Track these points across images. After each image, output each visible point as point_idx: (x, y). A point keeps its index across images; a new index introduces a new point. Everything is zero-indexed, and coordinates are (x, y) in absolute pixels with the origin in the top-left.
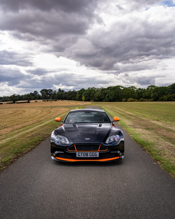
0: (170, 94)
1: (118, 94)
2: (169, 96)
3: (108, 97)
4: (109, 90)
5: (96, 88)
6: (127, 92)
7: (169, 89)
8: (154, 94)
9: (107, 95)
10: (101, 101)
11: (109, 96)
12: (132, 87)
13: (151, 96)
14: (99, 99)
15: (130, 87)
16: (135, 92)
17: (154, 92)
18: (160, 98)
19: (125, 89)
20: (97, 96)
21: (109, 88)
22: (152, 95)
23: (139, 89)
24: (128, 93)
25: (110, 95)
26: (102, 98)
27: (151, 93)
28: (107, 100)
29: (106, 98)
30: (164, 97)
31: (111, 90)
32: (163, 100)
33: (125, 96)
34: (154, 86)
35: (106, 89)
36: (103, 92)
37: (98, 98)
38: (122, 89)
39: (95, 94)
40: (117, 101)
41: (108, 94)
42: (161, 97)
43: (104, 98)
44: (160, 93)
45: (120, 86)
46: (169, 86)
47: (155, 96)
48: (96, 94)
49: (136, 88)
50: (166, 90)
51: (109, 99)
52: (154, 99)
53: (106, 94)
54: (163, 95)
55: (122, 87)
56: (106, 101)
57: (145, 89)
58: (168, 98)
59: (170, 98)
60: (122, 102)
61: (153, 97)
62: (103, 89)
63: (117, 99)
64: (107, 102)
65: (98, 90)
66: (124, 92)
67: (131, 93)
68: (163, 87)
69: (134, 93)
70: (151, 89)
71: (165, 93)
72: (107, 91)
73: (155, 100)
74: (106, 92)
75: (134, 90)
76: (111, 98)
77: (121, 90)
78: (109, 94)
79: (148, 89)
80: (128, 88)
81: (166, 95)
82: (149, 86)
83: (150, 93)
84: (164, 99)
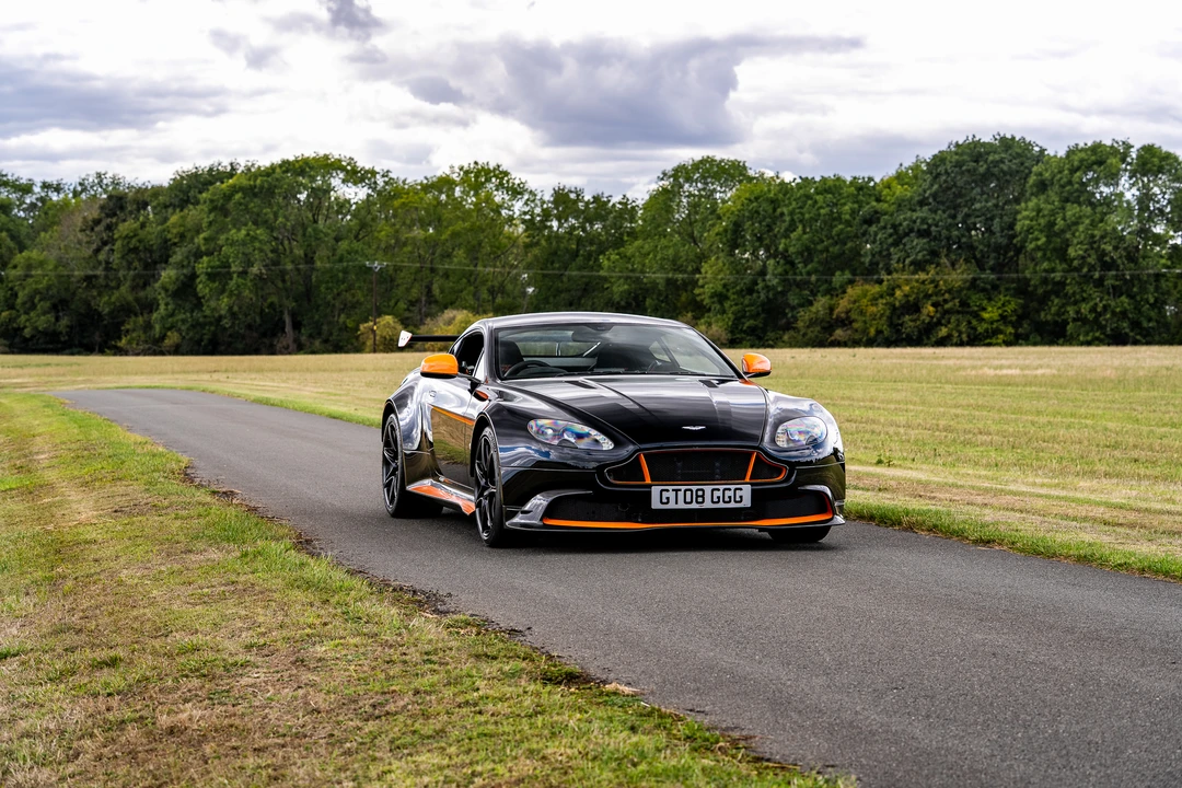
0: (919, 266)
1: (309, 259)
2: (907, 284)
3: (185, 290)
4: (194, 214)
5: (26, 189)
6: (417, 232)
7: (900, 204)
8: (738, 268)
9: (168, 275)
10: (88, 349)
11: (193, 276)
12: (479, 177)
13: (704, 293)
14: (65, 321)
15: (445, 183)
16: (513, 241)
17: (734, 238)
18: (804, 316)
19: (391, 195)
20: (42, 279)
21: (190, 189)
22: (712, 275)
23: (561, 197)
24: (431, 244)
25: (219, 275)
26: (104, 304)
27: (703, 257)
28: (173, 338)
29: (151, 306)
30: (843, 304)
31: (220, 208)
32: (839, 333)
33: (387, 280)
34: (733, 172)
35: (157, 191)
36: (124, 228)
37: (59, 306)
38: (356, 194)
39: (19, 258)
40: (300, 348)
41: (177, 257)
42: (821, 304)
43: (126, 310)
44: (808, 253)
45: (327, 165)
46: (899, 177)
47: (750, 290)
48: (34, 254)
49: (516, 191)
50: (869, 221)
51: (196, 325)
52: (738, 319)
53: (151, 257)
54: (839, 278)
55: (355, 175)
56: (155, 348)
57: (627, 210)
58: (897, 312)
59: (913, 307)
60: (358, 350)
61: (721, 297)
62: (121, 203)
63: (297, 326)
64: (177, 351)
65: (51, 211)
66: (383, 232)
67: (460, 254)
68: (831, 188)
69: (498, 253)
70: (704, 209)
71: (857, 253)
72: (174, 219)
73: (752, 331)
74: (153, 230)
75: (497, 209)
76: (225, 301)
77: (343, 205)
78: (198, 255)
79: (663, 200)
80: (427, 188)
81: (870, 272)
82: (681, 173)
83: (686, 250)
84: (845, 322)
